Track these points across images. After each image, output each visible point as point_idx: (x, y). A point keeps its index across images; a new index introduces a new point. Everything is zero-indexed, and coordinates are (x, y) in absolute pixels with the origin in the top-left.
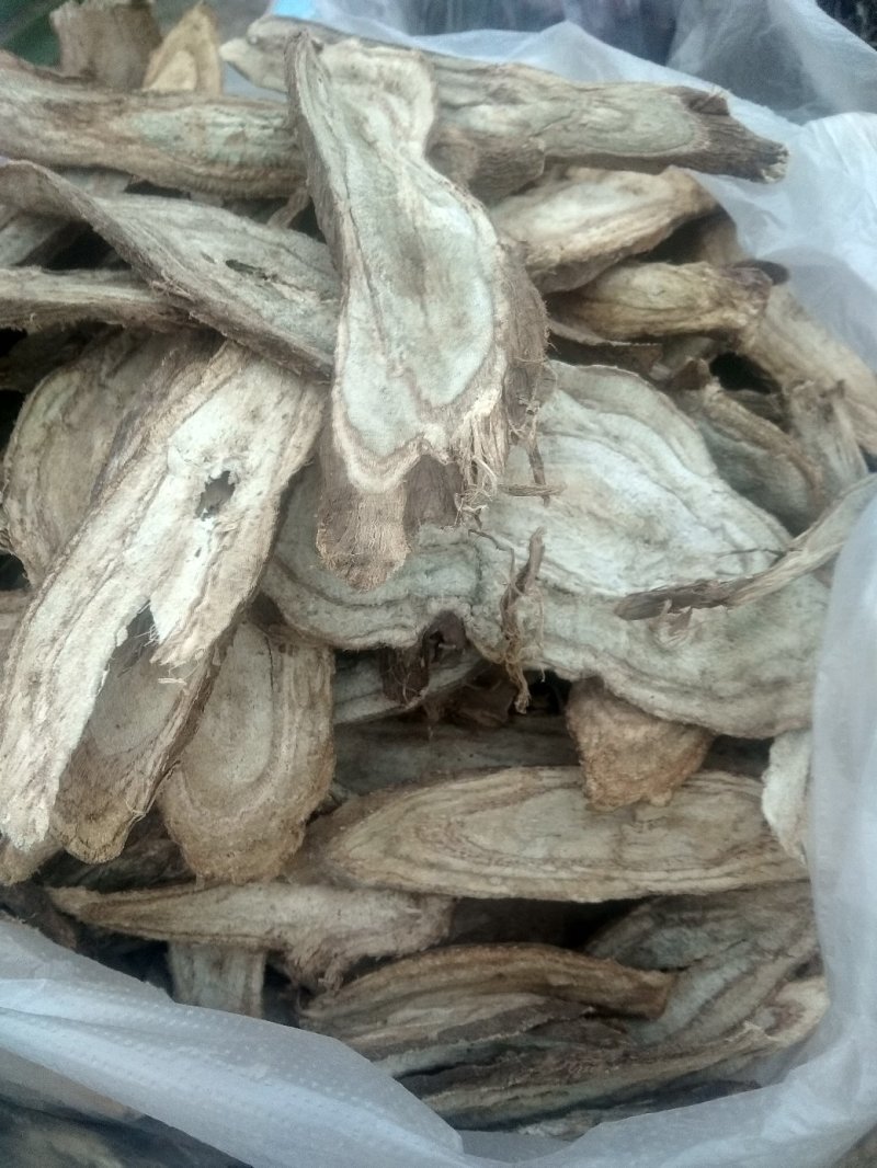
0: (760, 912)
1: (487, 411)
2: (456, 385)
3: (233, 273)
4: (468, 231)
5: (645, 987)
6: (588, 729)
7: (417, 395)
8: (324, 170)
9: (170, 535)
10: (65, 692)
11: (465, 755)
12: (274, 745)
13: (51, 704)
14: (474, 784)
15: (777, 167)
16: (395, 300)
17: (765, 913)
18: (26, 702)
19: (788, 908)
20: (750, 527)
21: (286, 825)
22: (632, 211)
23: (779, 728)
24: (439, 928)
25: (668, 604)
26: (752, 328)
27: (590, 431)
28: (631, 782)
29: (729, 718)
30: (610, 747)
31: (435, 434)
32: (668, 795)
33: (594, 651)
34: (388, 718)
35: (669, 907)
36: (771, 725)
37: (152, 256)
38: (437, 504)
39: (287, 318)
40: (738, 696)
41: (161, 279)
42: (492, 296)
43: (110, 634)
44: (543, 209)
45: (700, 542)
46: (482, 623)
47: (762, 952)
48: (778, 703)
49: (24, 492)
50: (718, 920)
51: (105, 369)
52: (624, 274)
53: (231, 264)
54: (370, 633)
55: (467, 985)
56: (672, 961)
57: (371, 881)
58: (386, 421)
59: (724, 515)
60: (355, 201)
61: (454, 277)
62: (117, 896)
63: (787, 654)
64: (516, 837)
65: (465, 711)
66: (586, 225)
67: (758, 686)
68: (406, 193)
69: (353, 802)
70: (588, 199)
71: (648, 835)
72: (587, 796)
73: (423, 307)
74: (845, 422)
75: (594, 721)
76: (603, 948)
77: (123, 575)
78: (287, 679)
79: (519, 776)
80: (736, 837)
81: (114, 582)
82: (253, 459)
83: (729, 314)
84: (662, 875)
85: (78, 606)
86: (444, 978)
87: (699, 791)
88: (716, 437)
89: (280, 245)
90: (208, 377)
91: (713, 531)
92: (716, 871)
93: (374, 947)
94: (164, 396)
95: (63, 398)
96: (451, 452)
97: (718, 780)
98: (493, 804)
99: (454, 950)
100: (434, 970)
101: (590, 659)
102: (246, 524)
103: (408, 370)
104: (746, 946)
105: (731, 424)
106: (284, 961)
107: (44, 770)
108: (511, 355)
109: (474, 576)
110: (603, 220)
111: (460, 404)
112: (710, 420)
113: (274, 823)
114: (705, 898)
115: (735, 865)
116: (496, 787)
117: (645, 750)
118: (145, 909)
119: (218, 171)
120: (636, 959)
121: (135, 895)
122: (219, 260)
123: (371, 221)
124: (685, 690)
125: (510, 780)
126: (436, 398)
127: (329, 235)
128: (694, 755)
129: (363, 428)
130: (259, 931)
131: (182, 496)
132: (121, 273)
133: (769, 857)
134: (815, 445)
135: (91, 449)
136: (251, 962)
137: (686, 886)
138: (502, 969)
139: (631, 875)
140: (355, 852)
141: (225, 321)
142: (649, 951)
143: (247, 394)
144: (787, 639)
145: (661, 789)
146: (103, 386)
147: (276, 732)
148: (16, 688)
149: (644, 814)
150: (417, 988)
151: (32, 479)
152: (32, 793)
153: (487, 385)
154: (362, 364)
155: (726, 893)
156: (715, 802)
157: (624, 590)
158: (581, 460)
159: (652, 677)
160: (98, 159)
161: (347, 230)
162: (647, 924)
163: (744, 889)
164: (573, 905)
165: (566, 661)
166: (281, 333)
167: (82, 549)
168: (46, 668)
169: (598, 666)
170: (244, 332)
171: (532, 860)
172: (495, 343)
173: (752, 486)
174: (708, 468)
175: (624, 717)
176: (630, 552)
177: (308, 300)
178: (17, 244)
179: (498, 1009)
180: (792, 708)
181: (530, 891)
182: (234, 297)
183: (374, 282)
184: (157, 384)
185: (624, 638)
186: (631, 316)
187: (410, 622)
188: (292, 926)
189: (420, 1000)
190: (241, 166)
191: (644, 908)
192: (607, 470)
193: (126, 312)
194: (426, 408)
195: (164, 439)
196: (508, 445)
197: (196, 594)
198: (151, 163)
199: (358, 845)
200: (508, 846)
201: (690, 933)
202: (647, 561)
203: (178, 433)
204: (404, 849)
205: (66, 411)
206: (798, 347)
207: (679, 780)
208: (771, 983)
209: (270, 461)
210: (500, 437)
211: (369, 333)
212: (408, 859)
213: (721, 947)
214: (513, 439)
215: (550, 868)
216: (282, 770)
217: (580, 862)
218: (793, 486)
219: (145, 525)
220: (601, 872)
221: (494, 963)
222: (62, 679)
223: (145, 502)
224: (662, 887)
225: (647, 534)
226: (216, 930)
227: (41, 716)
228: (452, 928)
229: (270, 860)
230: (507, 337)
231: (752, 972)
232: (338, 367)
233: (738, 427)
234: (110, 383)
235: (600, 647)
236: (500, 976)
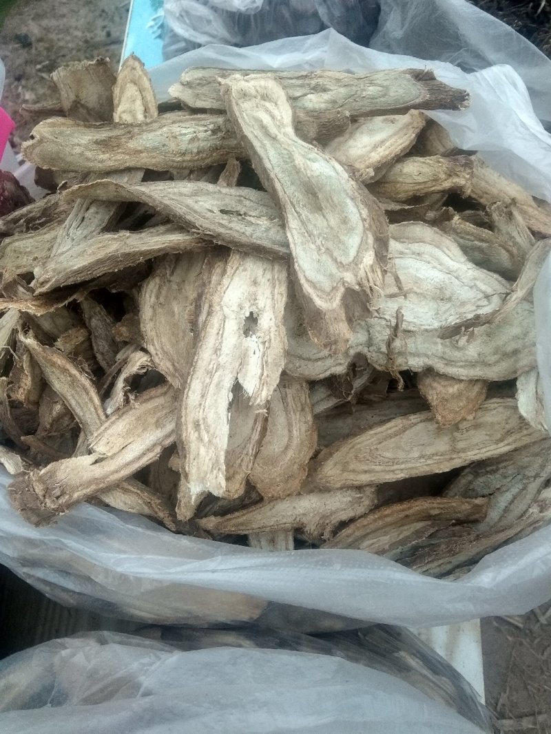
0: (524, 459)
1: (371, 262)
2: (353, 253)
3: (225, 217)
4: (333, 174)
5: (477, 506)
6: (430, 392)
7: (335, 260)
8: (260, 159)
9: (238, 346)
10: (213, 426)
11: (369, 417)
12: (290, 431)
13: (208, 432)
14: (379, 429)
15: (465, 103)
16: (311, 216)
17: (526, 459)
18: (196, 434)
19: (537, 455)
20: (489, 282)
21: (301, 467)
22: (395, 134)
23: (519, 373)
24: (373, 501)
25: (463, 329)
26: (469, 184)
27: (406, 254)
28: (457, 412)
29: (495, 373)
30: (443, 398)
31: (349, 277)
32: (474, 415)
33: (427, 356)
34: (336, 407)
35: (479, 467)
36: (515, 372)
37: (188, 217)
38: (359, 309)
39: (258, 234)
40: (498, 362)
41: (195, 227)
42: (357, 207)
43: (225, 397)
44: (351, 142)
45: (465, 294)
46: (374, 355)
47: (528, 478)
48: (516, 361)
49: (152, 340)
50: (505, 467)
51: (168, 272)
52: (399, 166)
53: (222, 211)
54: (326, 371)
55: (391, 524)
56: (486, 492)
57: (338, 485)
58: (324, 275)
59: (475, 279)
60: (277, 170)
61: (335, 199)
62: (229, 516)
63: (516, 338)
64: (403, 450)
65: (366, 396)
66: (375, 147)
67: (506, 355)
68: (299, 161)
69: (324, 451)
70: (371, 132)
71: (466, 435)
72: (437, 423)
73: (324, 216)
74: (518, 217)
75: (433, 388)
76: (451, 493)
77: (221, 370)
78: (289, 399)
79: (400, 421)
80: (508, 427)
81: (218, 373)
82: (261, 304)
83: (456, 180)
84: (477, 451)
85: (205, 388)
86: (380, 523)
87: (487, 409)
88: (461, 240)
89: (240, 196)
90: (229, 269)
91: (471, 287)
92: (502, 444)
93: (344, 516)
94: (210, 282)
95: (155, 291)
96: (359, 284)
97: (494, 403)
98: (390, 437)
99: (382, 509)
100: (375, 520)
101: (426, 360)
102: (272, 335)
103: (327, 249)
104: (520, 477)
105: (468, 234)
106: (303, 532)
107: (217, 461)
108: (374, 235)
109: (366, 333)
110: (383, 142)
111: (357, 261)
112: (457, 234)
113: (296, 466)
114: (497, 458)
115: (510, 439)
116: (390, 428)
117: (458, 396)
118: (241, 520)
119: (187, 158)
120: (468, 494)
121: (237, 514)
122: (216, 210)
123: (287, 179)
124: (472, 364)
125: (397, 423)
126: (345, 260)
127: (270, 190)
128: (481, 393)
129: (315, 281)
130: (290, 520)
131: (236, 328)
132: (169, 226)
133: (525, 432)
134: (508, 233)
135: (173, 312)
136: (286, 536)
137: (489, 454)
138: (407, 513)
139: (462, 455)
140: (330, 473)
141: (231, 242)
142: (473, 490)
143: (248, 273)
144: (515, 330)
145: (469, 412)
146: (170, 281)
147: (290, 425)
148: (189, 429)
149: (464, 425)
150: (368, 531)
151: (153, 333)
152: (215, 472)
153: (367, 250)
154: (304, 249)
155: (506, 454)
156: (496, 412)
157: (436, 325)
158: (404, 268)
159: (456, 362)
160: (127, 165)
161: (278, 186)
162: (470, 477)
163: (516, 450)
164: (437, 475)
165: (415, 363)
166: (259, 242)
167: (200, 362)
168: (201, 417)
169: (430, 362)
170: (242, 245)
171: (414, 459)
172: (365, 229)
173: (483, 261)
174: (463, 259)
175: (446, 383)
176: (435, 306)
177: (264, 222)
178: (99, 216)
179: (412, 530)
180: (524, 361)
181: (414, 473)
182: (231, 229)
183: (298, 209)
184: (205, 277)
185: (440, 347)
186: (407, 188)
187: (342, 362)
188: (304, 514)
189: (370, 536)
190: (199, 153)
191: (467, 471)
192: (417, 270)
193: (182, 246)
194: (341, 265)
195: (219, 304)
196: (383, 276)
197: (259, 371)
198: (154, 160)
199: (331, 470)
200: (401, 455)
201: (492, 477)
202: (444, 309)
203: (224, 299)
204: (352, 467)
205: (157, 297)
206: (487, 182)
207: (477, 406)
208: (535, 491)
209: (269, 302)
210: (379, 273)
211: (302, 235)
212: (354, 471)
213: (508, 480)
214: (385, 272)
215: (422, 460)
216: (296, 441)
217: (437, 454)
218: (504, 258)
219: (224, 345)
220: (448, 457)
221: (403, 511)
222: (210, 421)
223: (220, 333)
224: (478, 457)
225: (441, 296)
226: (271, 524)
227: (206, 439)
228: (378, 500)
229: (295, 484)
230: (370, 226)
231: (524, 488)
232: (294, 254)
233: (472, 234)
234: (172, 278)
235: (430, 353)
236: (407, 516)
